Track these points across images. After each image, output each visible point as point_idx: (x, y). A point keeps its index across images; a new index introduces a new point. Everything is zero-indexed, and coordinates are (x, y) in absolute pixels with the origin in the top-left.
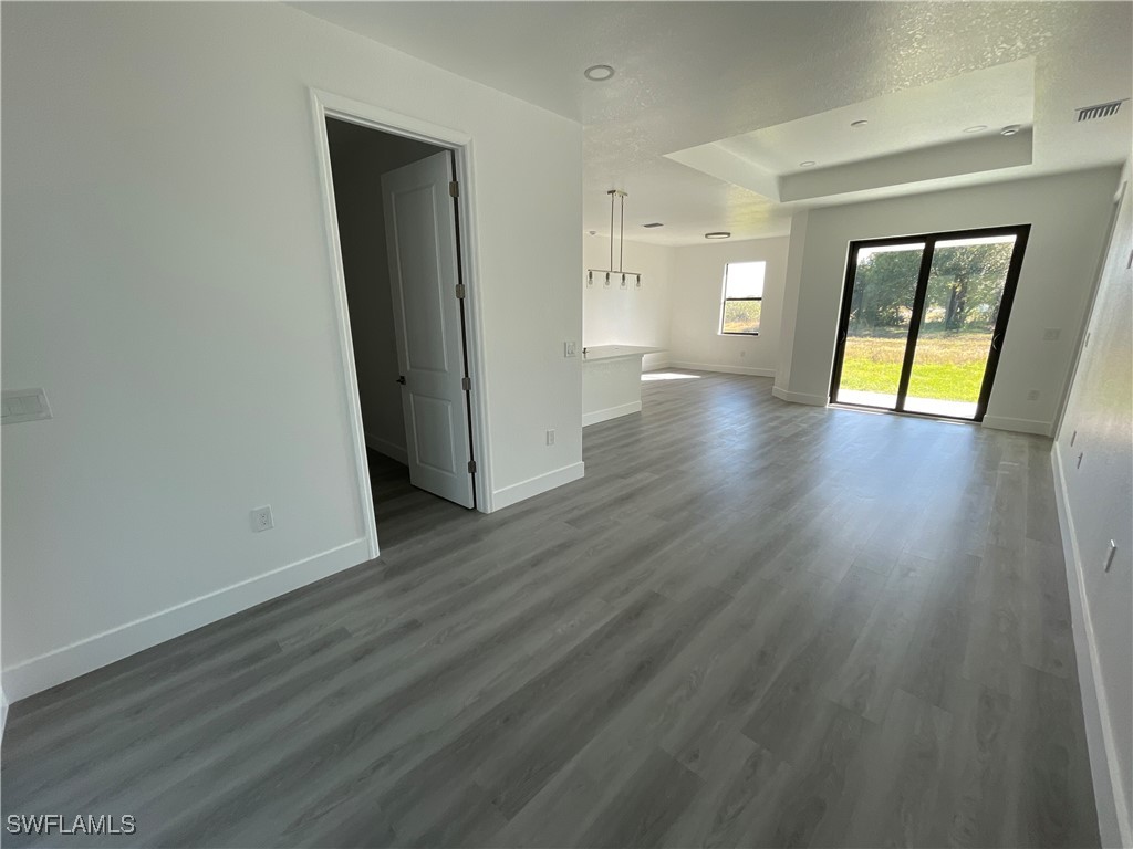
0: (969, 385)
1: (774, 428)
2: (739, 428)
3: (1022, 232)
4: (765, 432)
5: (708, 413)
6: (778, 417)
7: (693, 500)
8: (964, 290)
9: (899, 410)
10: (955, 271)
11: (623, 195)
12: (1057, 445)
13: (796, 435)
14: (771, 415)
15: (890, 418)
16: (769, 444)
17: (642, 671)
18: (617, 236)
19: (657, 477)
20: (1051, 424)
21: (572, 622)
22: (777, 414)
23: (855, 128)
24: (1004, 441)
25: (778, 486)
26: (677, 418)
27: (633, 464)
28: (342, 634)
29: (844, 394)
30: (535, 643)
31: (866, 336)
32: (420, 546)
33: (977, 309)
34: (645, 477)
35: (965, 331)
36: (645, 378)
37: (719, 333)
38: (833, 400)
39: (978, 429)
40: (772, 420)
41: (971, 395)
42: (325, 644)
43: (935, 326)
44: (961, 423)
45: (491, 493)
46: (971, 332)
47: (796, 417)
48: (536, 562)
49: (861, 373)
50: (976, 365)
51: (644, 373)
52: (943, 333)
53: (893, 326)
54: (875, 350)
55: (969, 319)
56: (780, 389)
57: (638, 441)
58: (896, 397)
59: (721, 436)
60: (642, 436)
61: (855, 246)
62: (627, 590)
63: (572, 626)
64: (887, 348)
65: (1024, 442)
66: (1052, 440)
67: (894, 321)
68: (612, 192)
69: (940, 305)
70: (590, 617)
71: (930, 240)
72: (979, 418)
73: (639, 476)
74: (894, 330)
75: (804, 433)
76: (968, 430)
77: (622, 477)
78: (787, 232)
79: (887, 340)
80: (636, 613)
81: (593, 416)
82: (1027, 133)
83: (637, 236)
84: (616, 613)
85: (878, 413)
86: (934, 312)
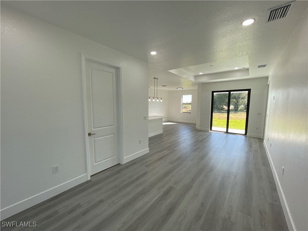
0: (242, 125)
1: (197, 137)
2: (188, 138)
3: (249, 90)
4: (195, 139)
5: (180, 134)
6: (198, 135)
7: (179, 158)
8: (237, 102)
9: (227, 132)
10: (235, 98)
11: (157, 79)
12: (264, 141)
13: (203, 139)
14: (196, 134)
15: (225, 134)
16: (196, 142)
17: (170, 211)
18: (156, 88)
19: (169, 152)
20: (262, 135)
21: (149, 197)
22: (198, 134)
23: (211, 67)
24: (252, 140)
25: (200, 154)
26: (172, 135)
27: (162, 148)
28: (79, 206)
29: (213, 128)
30: (139, 204)
31: (216, 112)
32: (103, 175)
33: (241, 106)
34: (166, 152)
35: (239, 112)
36: (164, 124)
37: (181, 112)
38: (211, 130)
39: (246, 137)
40: (197, 135)
41: (243, 128)
42: (73, 210)
43: (232, 110)
44: (242, 135)
45: (123, 158)
46: (240, 112)
47: (202, 134)
48: (137, 179)
49: (216, 122)
50: (242, 120)
51: (163, 122)
52: (234, 112)
53: (222, 110)
54: (219, 116)
55: (239, 109)
56: (197, 127)
57: (163, 142)
58: (226, 129)
59: (184, 140)
60: (163, 140)
61: (213, 92)
62: (164, 186)
63: (149, 198)
64: (222, 116)
65: (257, 140)
66: (263, 140)
67: (223, 109)
68: (155, 78)
69: (232, 105)
70: (154, 195)
71: (230, 91)
72: (246, 134)
73: (164, 152)
74: (223, 111)
75: (205, 139)
76: (243, 137)
77: (159, 152)
78: (197, 88)
79: (221, 114)
80: (167, 193)
81: (151, 135)
82: (248, 69)
83: (160, 88)
84: (161, 193)
85: (222, 133)
86: (232, 107)
